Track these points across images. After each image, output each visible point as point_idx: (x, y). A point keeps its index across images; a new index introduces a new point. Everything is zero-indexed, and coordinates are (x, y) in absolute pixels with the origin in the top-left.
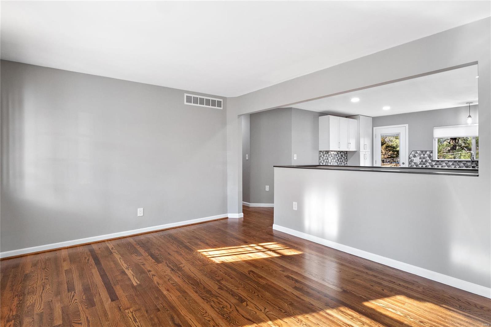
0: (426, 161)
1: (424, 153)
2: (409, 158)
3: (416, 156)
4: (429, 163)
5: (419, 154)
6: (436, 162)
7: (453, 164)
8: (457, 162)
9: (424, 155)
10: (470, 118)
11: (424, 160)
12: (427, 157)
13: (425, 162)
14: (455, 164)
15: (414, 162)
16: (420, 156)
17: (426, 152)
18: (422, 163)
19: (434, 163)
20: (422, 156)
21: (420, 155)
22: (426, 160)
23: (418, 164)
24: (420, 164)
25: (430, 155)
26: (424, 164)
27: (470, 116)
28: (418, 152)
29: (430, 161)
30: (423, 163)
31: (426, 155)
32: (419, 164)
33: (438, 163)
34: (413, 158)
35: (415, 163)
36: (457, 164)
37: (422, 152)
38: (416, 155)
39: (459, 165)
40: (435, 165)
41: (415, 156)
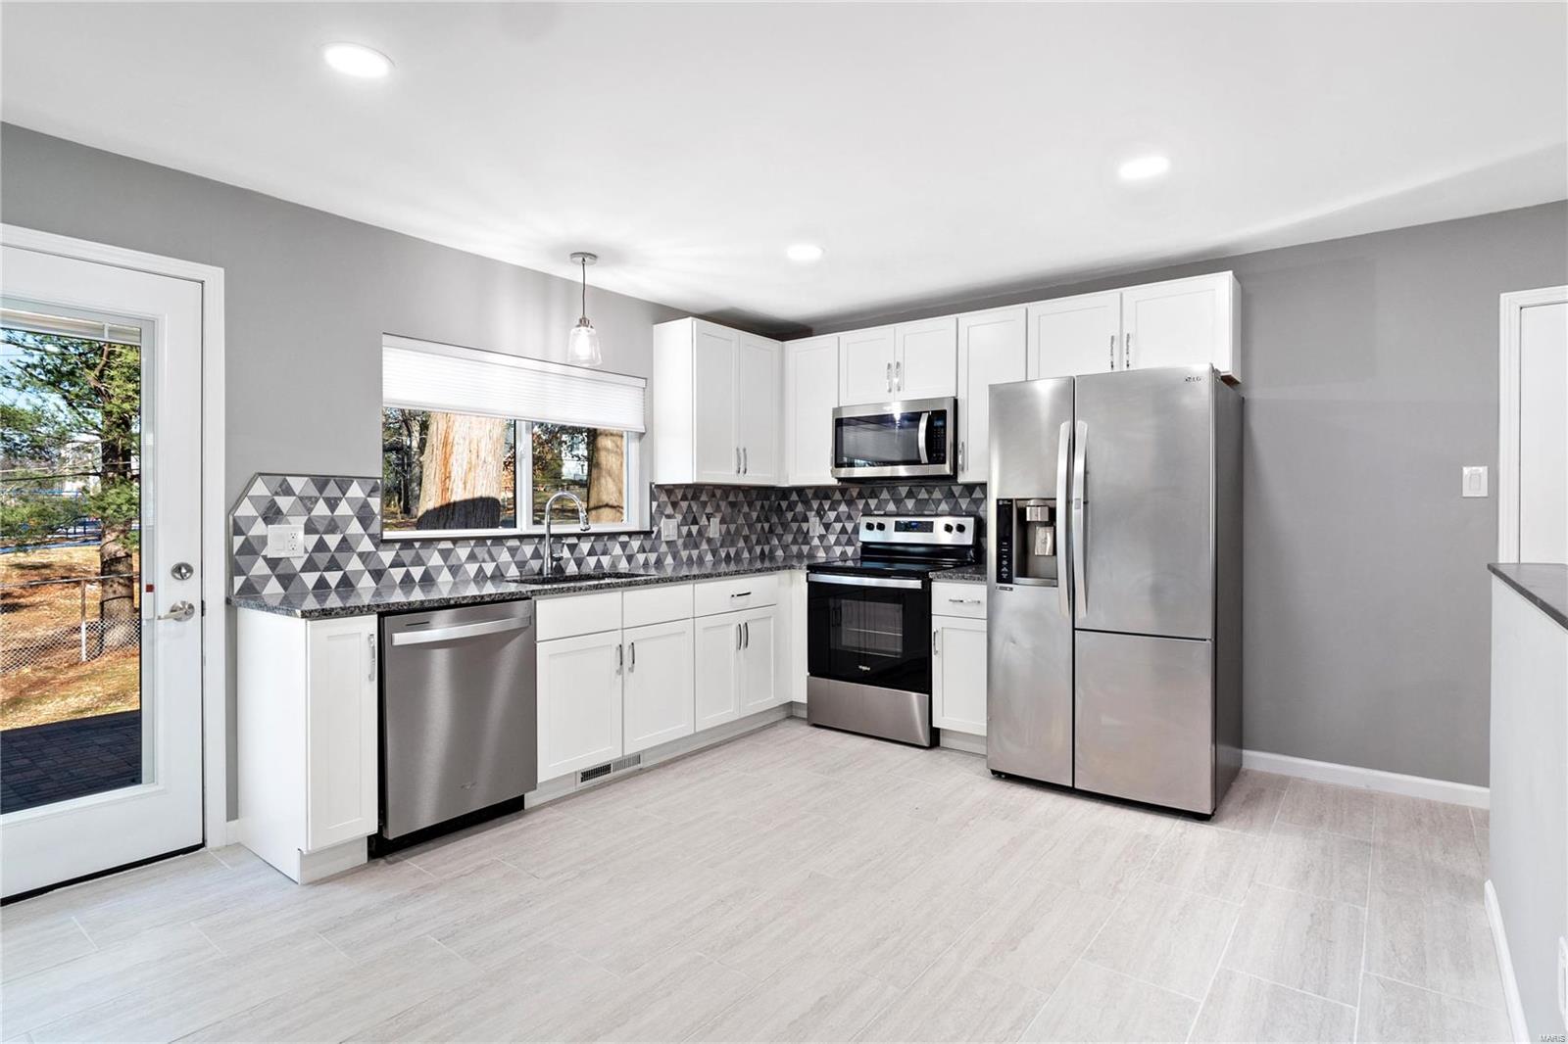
0: (345, 545)
1: (332, 490)
2: (236, 528)
3: (279, 512)
4: (361, 555)
5: (301, 499)
6: (397, 546)
7: (472, 557)
8: (489, 542)
9: (332, 504)
11: (333, 541)
12: (347, 520)
13: (339, 549)
14: (480, 557)
15: (270, 552)
16: (310, 510)
17: (344, 483)
18: (322, 559)
19: (387, 556)
20: (321, 509)
21: (308, 503)
22: (344, 540)
23: (298, 565)
24: (309, 566)
25: (365, 506)
26: (333, 565)
27: (584, 322)
28: (297, 484)
29: (366, 545)
30: (329, 555)
31: (344, 509)
32: (304, 569)
33: (407, 555)
34: (258, 529)
35: (273, 563)
36: (487, 557)
37: (321, 482)
38: (285, 503)
39: (493, 560)
40: (391, 566)
41: (272, 515)
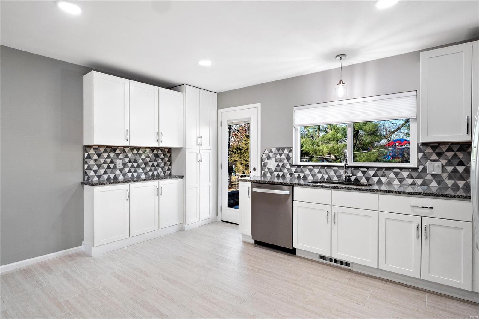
0: (283, 166)
1: (281, 151)
2: (262, 161)
3: (270, 157)
4: (287, 169)
5: (274, 154)
6: (296, 167)
7: (319, 172)
8: (326, 168)
9: (281, 155)
10: (341, 85)
11: (281, 164)
12: (284, 159)
13: (282, 166)
14: (322, 172)
15: (268, 166)
16: (276, 156)
17: (283, 149)
18: (278, 169)
19: (293, 169)
20: (278, 156)
21: (275, 154)
22: (283, 164)
23: (274, 170)
24: (276, 170)
25: (288, 155)
26: (281, 171)
27: (341, 82)
28: (273, 150)
29: (288, 166)
30: (280, 168)
31: (283, 156)
32: (275, 171)
33: (299, 170)
34: (266, 161)
35: (269, 169)
36: (325, 172)
37: (278, 149)
38: (271, 154)
39: (327, 174)
40: (294, 172)
41: (269, 158)
